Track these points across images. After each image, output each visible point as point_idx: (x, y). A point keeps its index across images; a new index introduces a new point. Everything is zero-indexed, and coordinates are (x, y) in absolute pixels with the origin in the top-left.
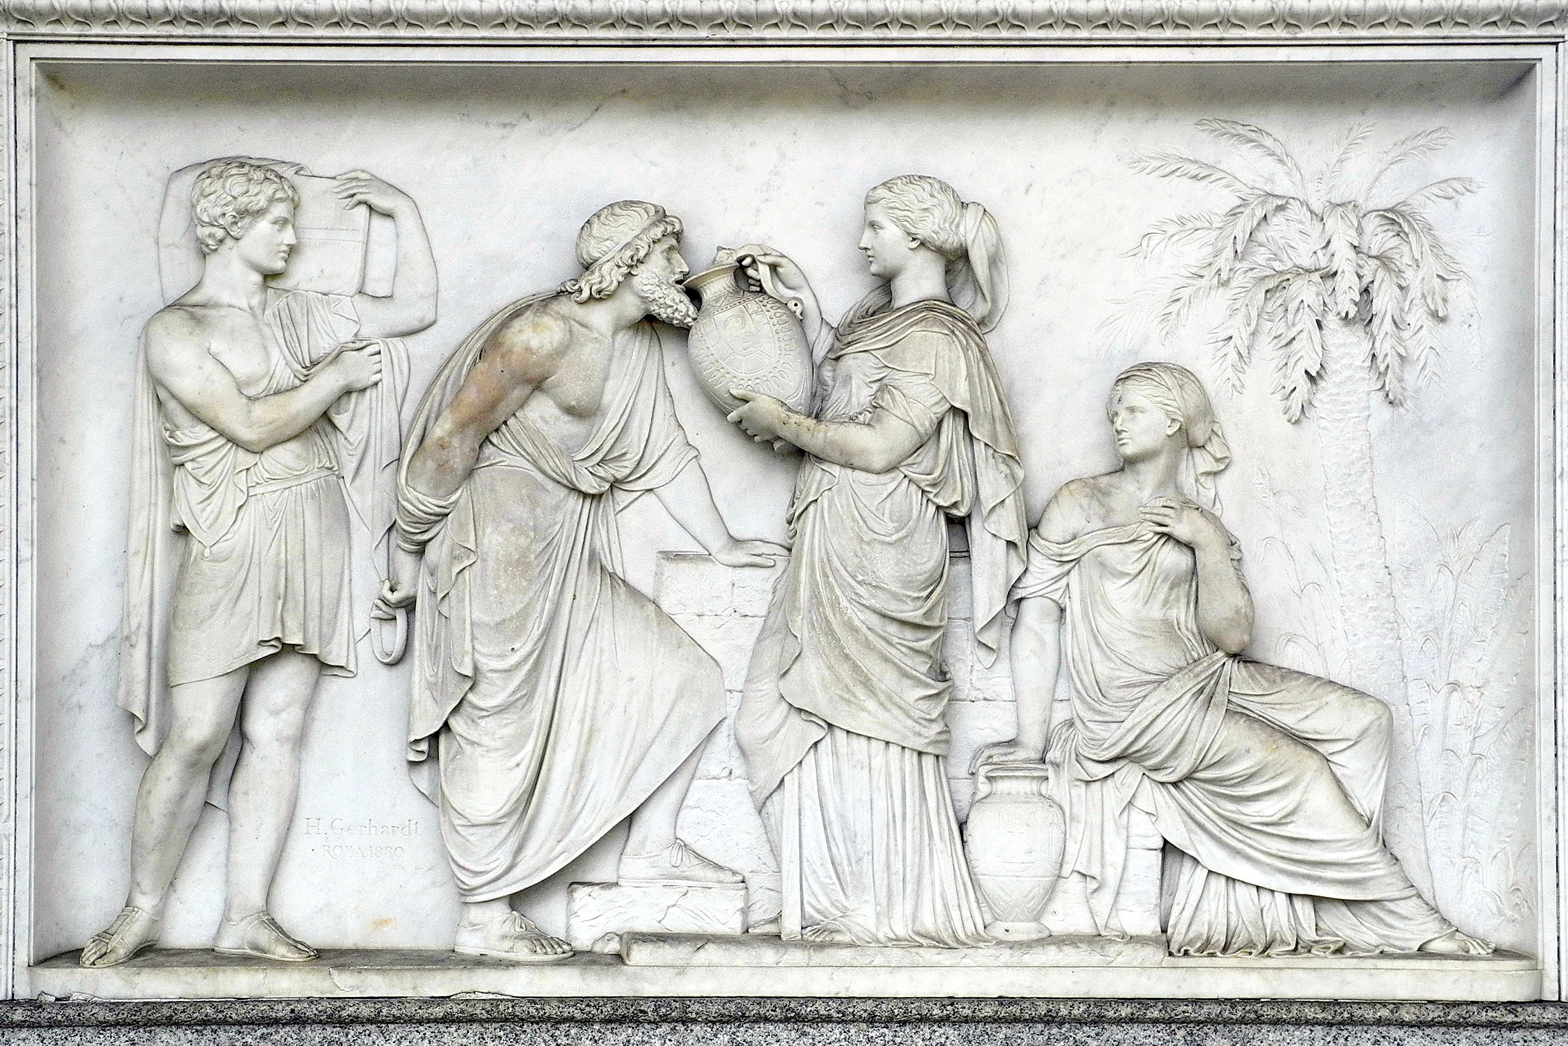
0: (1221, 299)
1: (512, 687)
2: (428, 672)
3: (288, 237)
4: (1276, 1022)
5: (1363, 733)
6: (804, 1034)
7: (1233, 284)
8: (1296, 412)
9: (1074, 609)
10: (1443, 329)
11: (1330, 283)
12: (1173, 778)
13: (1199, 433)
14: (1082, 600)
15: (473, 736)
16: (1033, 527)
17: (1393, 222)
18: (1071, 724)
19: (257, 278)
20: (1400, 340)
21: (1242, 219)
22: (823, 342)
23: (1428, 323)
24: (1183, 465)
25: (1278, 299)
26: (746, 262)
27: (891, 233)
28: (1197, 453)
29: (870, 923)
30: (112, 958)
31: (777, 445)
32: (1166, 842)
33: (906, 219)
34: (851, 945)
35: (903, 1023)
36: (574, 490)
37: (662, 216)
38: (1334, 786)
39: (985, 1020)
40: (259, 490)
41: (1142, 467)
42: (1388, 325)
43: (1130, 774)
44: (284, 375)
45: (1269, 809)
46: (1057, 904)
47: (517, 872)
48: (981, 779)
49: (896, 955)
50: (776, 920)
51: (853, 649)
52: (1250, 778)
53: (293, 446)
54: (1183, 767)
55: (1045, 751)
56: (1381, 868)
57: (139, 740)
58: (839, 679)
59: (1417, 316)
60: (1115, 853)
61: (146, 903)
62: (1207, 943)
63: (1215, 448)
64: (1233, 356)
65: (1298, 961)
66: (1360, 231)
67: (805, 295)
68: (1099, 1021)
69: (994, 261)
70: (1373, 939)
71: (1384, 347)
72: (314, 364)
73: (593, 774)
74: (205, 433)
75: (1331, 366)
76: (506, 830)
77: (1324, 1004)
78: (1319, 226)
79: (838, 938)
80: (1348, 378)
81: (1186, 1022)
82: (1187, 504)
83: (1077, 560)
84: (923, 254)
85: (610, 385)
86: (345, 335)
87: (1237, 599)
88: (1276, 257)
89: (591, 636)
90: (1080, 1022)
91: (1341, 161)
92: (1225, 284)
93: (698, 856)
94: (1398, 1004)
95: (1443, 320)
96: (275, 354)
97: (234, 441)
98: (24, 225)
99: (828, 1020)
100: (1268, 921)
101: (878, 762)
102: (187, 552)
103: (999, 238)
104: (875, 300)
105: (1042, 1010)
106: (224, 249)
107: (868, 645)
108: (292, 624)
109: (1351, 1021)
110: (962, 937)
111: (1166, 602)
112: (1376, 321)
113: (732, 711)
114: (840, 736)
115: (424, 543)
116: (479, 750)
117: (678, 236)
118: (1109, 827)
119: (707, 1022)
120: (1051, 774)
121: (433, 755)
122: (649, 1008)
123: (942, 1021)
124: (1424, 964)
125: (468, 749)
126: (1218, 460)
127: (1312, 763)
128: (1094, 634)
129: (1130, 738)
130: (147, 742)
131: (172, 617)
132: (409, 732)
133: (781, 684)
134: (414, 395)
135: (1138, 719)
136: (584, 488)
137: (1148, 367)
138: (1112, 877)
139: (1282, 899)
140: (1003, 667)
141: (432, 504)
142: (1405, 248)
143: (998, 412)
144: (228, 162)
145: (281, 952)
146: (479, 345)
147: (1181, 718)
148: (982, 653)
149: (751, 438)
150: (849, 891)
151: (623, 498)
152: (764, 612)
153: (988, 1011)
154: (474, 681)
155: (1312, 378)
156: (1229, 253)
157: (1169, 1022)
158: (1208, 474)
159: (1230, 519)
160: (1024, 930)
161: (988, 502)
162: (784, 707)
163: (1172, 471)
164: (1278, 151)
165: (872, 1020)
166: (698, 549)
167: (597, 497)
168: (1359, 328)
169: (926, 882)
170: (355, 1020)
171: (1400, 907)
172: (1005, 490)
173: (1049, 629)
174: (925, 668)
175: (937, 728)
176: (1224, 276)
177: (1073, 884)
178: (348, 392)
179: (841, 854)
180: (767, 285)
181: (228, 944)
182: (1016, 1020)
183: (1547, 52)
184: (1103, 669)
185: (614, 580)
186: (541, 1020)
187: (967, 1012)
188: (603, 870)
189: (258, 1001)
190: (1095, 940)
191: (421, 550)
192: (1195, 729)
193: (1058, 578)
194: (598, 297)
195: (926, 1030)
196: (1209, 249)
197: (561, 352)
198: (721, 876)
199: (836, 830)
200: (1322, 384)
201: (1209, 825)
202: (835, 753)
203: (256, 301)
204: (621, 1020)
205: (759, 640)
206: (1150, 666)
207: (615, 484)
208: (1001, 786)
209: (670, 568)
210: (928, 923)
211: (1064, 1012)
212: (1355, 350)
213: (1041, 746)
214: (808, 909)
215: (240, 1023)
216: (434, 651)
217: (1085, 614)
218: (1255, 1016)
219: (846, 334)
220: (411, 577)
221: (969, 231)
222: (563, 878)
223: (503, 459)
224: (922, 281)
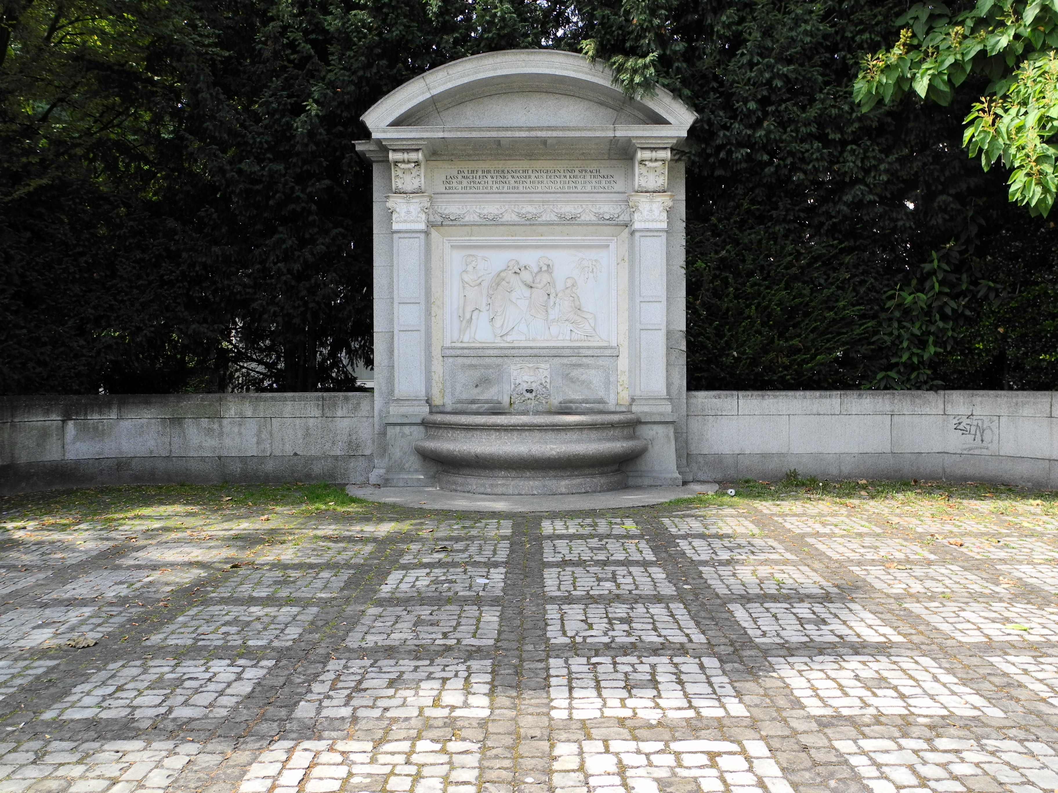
0: (577, 270)
1: (501, 313)
2: (492, 311)
3: (476, 263)
4: (582, 348)
5: (592, 318)
6: (532, 350)
8: (585, 282)
9: (561, 304)
11: (589, 268)
12: (572, 323)
15: (497, 318)
16: (557, 295)
17: (596, 261)
18: (561, 317)
19: (473, 268)
20: (596, 274)
21: (579, 261)
22: (534, 275)
24: (573, 288)
25: (583, 269)
26: (526, 266)
27: (541, 263)
29: (539, 338)
30: (459, 342)
31: (529, 286)
32: (571, 329)
33: (543, 261)
34: (538, 341)
35: (543, 349)
36: (507, 291)
37: (517, 261)
38: (589, 323)
40: (474, 291)
41: (569, 288)
43: (567, 322)
44: (476, 279)
45: (582, 326)
46: (559, 336)
47: (501, 333)
51: (537, 308)
52: (580, 322)
53: (477, 287)
54: (573, 321)
56: (594, 332)
57: (461, 318)
58: (536, 312)
59: (598, 272)
60: (565, 331)
61: (461, 336)
62: (575, 340)
63: (576, 286)
66: (592, 262)
67: (532, 269)
70: (593, 340)
72: (479, 277)
73: (510, 322)
74: (467, 285)
75: (589, 277)
76: (500, 328)
78: (588, 262)
79: (536, 340)
80: (591, 279)
81: (573, 348)
82: (573, 292)
83: (561, 299)
84: (545, 265)
85: (511, 280)
86: (483, 274)
87: (579, 303)
88: (583, 265)
89: (509, 307)
91: (590, 255)
93: (521, 331)
95: (601, 272)
96: (475, 276)
97: (471, 286)
98: (449, 262)
99: (535, 348)
100: (581, 338)
101: (540, 321)
102: (466, 298)
103: (553, 263)
104: (540, 270)
105: (558, 347)
106: (469, 265)
107: (539, 308)
108: (477, 306)
109: (590, 348)
110: (549, 340)
111: (571, 303)
112: (594, 272)
113: (524, 315)
114: (536, 318)
115: (491, 297)
116: (498, 320)
117: (518, 263)
118: (565, 328)
119: (522, 349)
121: (492, 320)
122: (516, 347)
123: (547, 348)
125: (496, 320)
127: (586, 321)
128: (563, 307)
129: (567, 318)
131: (464, 305)
132: (490, 318)
133: (530, 312)
135: (568, 316)
137: (569, 277)
138: (565, 333)
139: (583, 336)
141: (492, 293)
142: (597, 264)
143: (553, 283)
144: (470, 255)
145: (476, 342)
146: (497, 275)
147: (572, 316)
149: (526, 285)
150: (537, 335)
152: (528, 305)
153: (552, 347)
154: (497, 312)
156: (578, 265)
157: (571, 348)
158: (576, 289)
160: (556, 339)
161: (552, 292)
162: (530, 315)
164: (583, 254)
165: (539, 348)
167: (510, 292)
168: (592, 273)
169: (545, 334)
170: (485, 349)
171: (596, 336)
172: (554, 291)
173: (558, 307)
174: (545, 311)
175: (546, 317)
176: (577, 267)
177: (561, 334)
178: (483, 281)
179: (536, 331)
181: (470, 341)
182: (555, 348)
183: (610, 244)
184: (564, 311)
185: (512, 301)
186: (505, 349)
187: (550, 347)
190: (563, 340)
192: (574, 317)
193: (559, 301)
194: (510, 270)
195: (545, 349)
196: (576, 264)
197: (506, 276)
198: (523, 333)
199: (536, 328)
200: (588, 279)
201: (575, 328)
202: (535, 320)
203: (473, 271)
204: (513, 349)
205: (527, 308)
206: (569, 310)
207: (512, 291)
210: (545, 338)
211: (560, 347)
212: (592, 276)
213: (557, 319)
214: (533, 337)
215: (473, 349)
216: (492, 309)
218: (579, 348)
219: (537, 274)
220: (490, 301)
221: (550, 263)
222: (506, 334)
223: (500, 288)
224: (545, 268)
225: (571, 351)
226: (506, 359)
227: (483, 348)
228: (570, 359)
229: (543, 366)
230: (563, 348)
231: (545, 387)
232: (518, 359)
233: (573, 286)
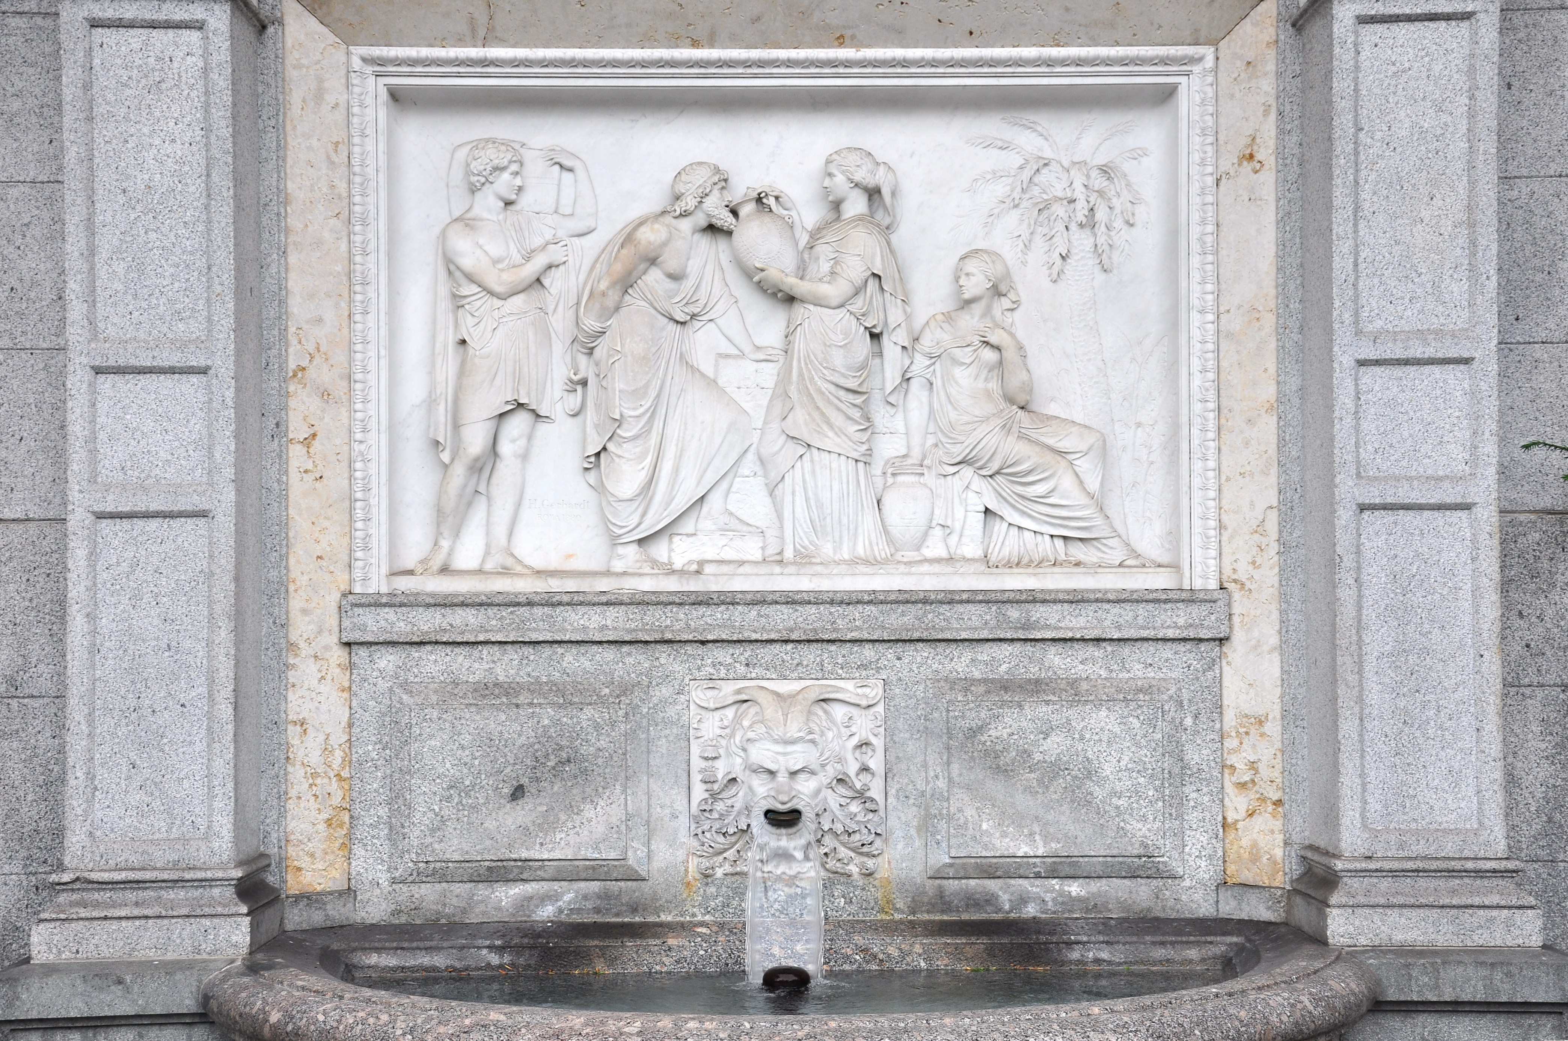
0: (1015, 214)
1: (640, 426)
2: (595, 419)
3: (518, 182)
4: (1044, 601)
5: (1090, 448)
6: (797, 610)
7: (1021, 206)
8: (1055, 276)
9: (938, 382)
10: (1133, 230)
11: (1072, 205)
12: (990, 473)
13: (1003, 288)
14: (942, 378)
15: (619, 452)
16: (916, 339)
17: (1106, 172)
18: (936, 445)
19: (502, 204)
20: (1110, 237)
21: (1026, 170)
22: (804, 239)
23: (1125, 227)
24: (995, 305)
25: (1045, 213)
26: (763, 195)
27: (840, 179)
28: (1003, 298)
29: (830, 553)
30: (430, 571)
31: (779, 295)
32: (987, 509)
33: (847, 171)
34: (822, 563)
35: (849, 604)
36: (672, 319)
37: (717, 170)
38: (1074, 477)
39: (891, 602)
40: (504, 320)
41: (973, 306)
42: (1103, 228)
43: (967, 472)
44: (517, 258)
45: (1040, 489)
46: (929, 542)
47: (642, 527)
48: (889, 475)
49: (843, 568)
50: (780, 553)
51: (821, 404)
52: (1029, 472)
53: (522, 296)
54: (995, 466)
55: (923, 460)
56: (1099, 521)
57: (442, 456)
58: (814, 420)
59: (1118, 223)
60: (959, 513)
61: (445, 544)
62: (1009, 561)
63: (1012, 296)
64: (1021, 245)
65: (1056, 569)
66: (1088, 176)
67: (793, 213)
68: (951, 602)
69: (893, 194)
70: (1095, 560)
71: (1102, 240)
72: (533, 251)
73: (683, 473)
74: (475, 289)
75: (1073, 251)
76: (637, 503)
77: (1068, 592)
78: (1066, 175)
79: (814, 560)
80: (1083, 257)
81: (997, 602)
82: (997, 326)
83: (939, 356)
84: (856, 190)
85: (690, 263)
86: (548, 235)
87: (1024, 376)
88: (1045, 192)
89: (681, 399)
90: (941, 602)
91: (1078, 139)
92: (1016, 206)
93: (738, 519)
94: (1106, 592)
95: (1132, 225)
96: (512, 245)
97: (491, 293)
98: (381, 175)
99: (809, 603)
100: (1040, 550)
101: (834, 465)
102: (465, 352)
103: (897, 182)
104: (831, 216)
105: (921, 596)
106: (484, 188)
107: (829, 402)
108: (523, 392)
109: (1083, 601)
110: (879, 559)
111: (986, 380)
112: (1097, 226)
113: (755, 440)
114: (815, 451)
115: (592, 348)
116: (623, 460)
117: (726, 180)
118: (956, 500)
119: (745, 604)
120: (926, 471)
121: (597, 465)
122: (715, 596)
123: (870, 602)
124: (1121, 570)
125: (616, 459)
126: (1014, 302)
127: (1063, 464)
128: (948, 397)
129: (967, 451)
130: (446, 457)
131: (459, 390)
132: (584, 451)
133: (783, 423)
134: (585, 268)
135: (971, 441)
136: (678, 318)
137: (977, 251)
138: (957, 526)
139: (1047, 538)
140: (900, 416)
141: (597, 326)
142: (1112, 187)
143: (897, 276)
144: (487, 140)
145: (519, 569)
146: (621, 241)
147: (994, 440)
148: (889, 408)
149: (765, 291)
150: (820, 534)
151: (697, 324)
152: (773, 386)
153: (893, 597)
154: (619, 422)
155: (1063, 257)
156: (1019, 189)
157: (988, 602)
158: (1008, 310)
159: (1020, 334)
160: (912, 555)
161: (892, 325)
162: (784, 437)
163: (988, 309)
164: (1045, 134)
165: (832, 602)
166: (736, 352)
167: (683, 323)
168: (1088, 231)
169: (860, 530)
170: (560, 604)
171: (1110, 542)
172: (901, 318)
173: (924, 395)
174: (859, 415)
175: (865, 447)
176: (1016, 202)
177: (938, 532)
178: (550, 267)
179: (815, 516)
180: (774, 208)
181: (489, 566)
182: (908, 602)
183: (1183, 80)
184: (953, 415)
185: (693, 369)
186: (658, 604)
187: (882, 597)
188: (688, 526)
189: (508, 594)
190: (950, 559)
191: (591, 352)
192: (1001, 445)
193: (929, 366)
194: (685, 214)
195: (860, 607)
196: (1008, 188)
197: (665, 244)
198: (750, 529)
199: (812, 502)
200: (1069, 261)
201: (1009, 498)
202: (812, 461)
203: (501, 217)
204: (700, 603)
205: (771, 401)
206: (977, 413)
207: (693, 316)
208: (900, 479)
209: (722, 362)
210: (861, 552)
211: (933, 597)
212: (1086, 242)
213: (920, 458)
214: (798, 546)
215: (499, 605)
216: (598, 407)
217: (944, 385)
218: (1033, 598)
219: (816, 235)
220: (585, 367)
221: (881, 178)
222: (666, 531)
223: (635, 302)
224: (856, 205)
225: (990, 614)
226: (663, 654)
227: (551, 602)
228: (986, 652)
229: (848, 688)
230: (951, 599)
231: (861, 796)
232: (723, 654)
233: (997, 292)
